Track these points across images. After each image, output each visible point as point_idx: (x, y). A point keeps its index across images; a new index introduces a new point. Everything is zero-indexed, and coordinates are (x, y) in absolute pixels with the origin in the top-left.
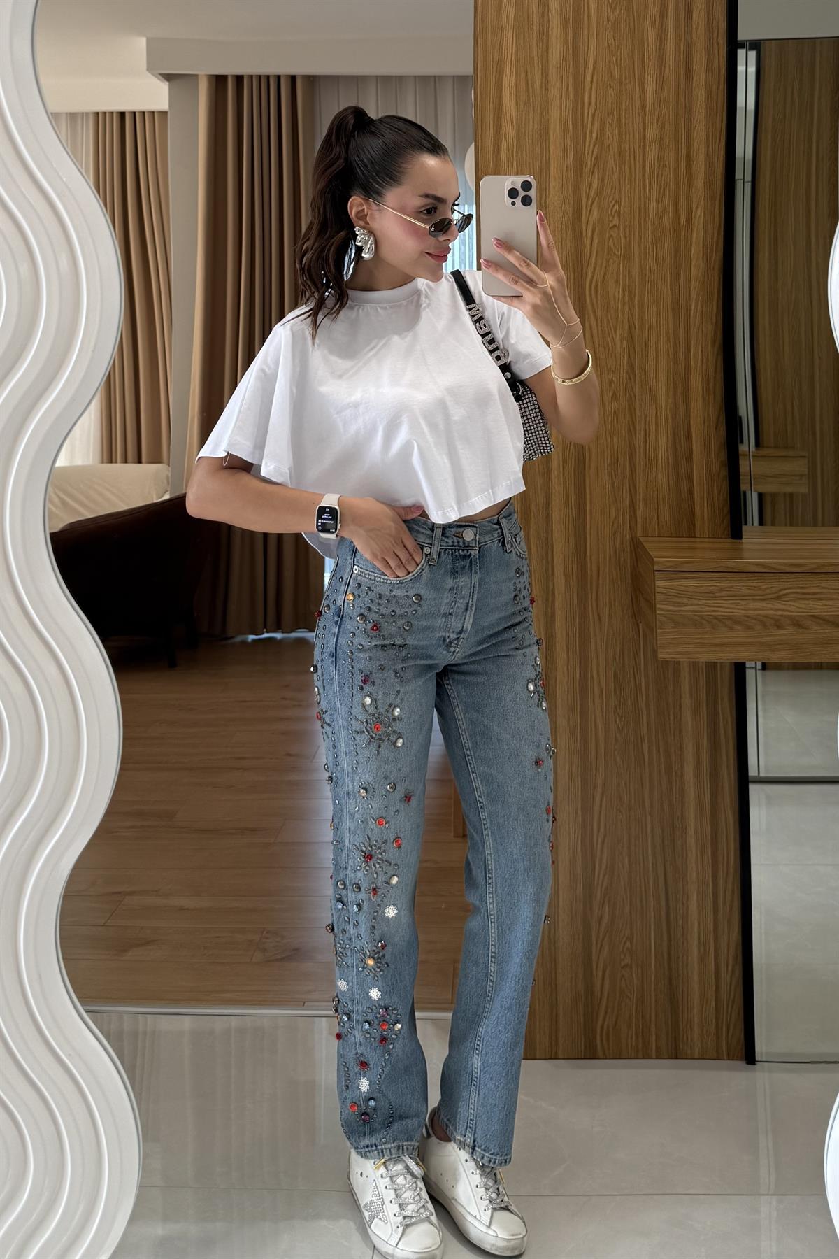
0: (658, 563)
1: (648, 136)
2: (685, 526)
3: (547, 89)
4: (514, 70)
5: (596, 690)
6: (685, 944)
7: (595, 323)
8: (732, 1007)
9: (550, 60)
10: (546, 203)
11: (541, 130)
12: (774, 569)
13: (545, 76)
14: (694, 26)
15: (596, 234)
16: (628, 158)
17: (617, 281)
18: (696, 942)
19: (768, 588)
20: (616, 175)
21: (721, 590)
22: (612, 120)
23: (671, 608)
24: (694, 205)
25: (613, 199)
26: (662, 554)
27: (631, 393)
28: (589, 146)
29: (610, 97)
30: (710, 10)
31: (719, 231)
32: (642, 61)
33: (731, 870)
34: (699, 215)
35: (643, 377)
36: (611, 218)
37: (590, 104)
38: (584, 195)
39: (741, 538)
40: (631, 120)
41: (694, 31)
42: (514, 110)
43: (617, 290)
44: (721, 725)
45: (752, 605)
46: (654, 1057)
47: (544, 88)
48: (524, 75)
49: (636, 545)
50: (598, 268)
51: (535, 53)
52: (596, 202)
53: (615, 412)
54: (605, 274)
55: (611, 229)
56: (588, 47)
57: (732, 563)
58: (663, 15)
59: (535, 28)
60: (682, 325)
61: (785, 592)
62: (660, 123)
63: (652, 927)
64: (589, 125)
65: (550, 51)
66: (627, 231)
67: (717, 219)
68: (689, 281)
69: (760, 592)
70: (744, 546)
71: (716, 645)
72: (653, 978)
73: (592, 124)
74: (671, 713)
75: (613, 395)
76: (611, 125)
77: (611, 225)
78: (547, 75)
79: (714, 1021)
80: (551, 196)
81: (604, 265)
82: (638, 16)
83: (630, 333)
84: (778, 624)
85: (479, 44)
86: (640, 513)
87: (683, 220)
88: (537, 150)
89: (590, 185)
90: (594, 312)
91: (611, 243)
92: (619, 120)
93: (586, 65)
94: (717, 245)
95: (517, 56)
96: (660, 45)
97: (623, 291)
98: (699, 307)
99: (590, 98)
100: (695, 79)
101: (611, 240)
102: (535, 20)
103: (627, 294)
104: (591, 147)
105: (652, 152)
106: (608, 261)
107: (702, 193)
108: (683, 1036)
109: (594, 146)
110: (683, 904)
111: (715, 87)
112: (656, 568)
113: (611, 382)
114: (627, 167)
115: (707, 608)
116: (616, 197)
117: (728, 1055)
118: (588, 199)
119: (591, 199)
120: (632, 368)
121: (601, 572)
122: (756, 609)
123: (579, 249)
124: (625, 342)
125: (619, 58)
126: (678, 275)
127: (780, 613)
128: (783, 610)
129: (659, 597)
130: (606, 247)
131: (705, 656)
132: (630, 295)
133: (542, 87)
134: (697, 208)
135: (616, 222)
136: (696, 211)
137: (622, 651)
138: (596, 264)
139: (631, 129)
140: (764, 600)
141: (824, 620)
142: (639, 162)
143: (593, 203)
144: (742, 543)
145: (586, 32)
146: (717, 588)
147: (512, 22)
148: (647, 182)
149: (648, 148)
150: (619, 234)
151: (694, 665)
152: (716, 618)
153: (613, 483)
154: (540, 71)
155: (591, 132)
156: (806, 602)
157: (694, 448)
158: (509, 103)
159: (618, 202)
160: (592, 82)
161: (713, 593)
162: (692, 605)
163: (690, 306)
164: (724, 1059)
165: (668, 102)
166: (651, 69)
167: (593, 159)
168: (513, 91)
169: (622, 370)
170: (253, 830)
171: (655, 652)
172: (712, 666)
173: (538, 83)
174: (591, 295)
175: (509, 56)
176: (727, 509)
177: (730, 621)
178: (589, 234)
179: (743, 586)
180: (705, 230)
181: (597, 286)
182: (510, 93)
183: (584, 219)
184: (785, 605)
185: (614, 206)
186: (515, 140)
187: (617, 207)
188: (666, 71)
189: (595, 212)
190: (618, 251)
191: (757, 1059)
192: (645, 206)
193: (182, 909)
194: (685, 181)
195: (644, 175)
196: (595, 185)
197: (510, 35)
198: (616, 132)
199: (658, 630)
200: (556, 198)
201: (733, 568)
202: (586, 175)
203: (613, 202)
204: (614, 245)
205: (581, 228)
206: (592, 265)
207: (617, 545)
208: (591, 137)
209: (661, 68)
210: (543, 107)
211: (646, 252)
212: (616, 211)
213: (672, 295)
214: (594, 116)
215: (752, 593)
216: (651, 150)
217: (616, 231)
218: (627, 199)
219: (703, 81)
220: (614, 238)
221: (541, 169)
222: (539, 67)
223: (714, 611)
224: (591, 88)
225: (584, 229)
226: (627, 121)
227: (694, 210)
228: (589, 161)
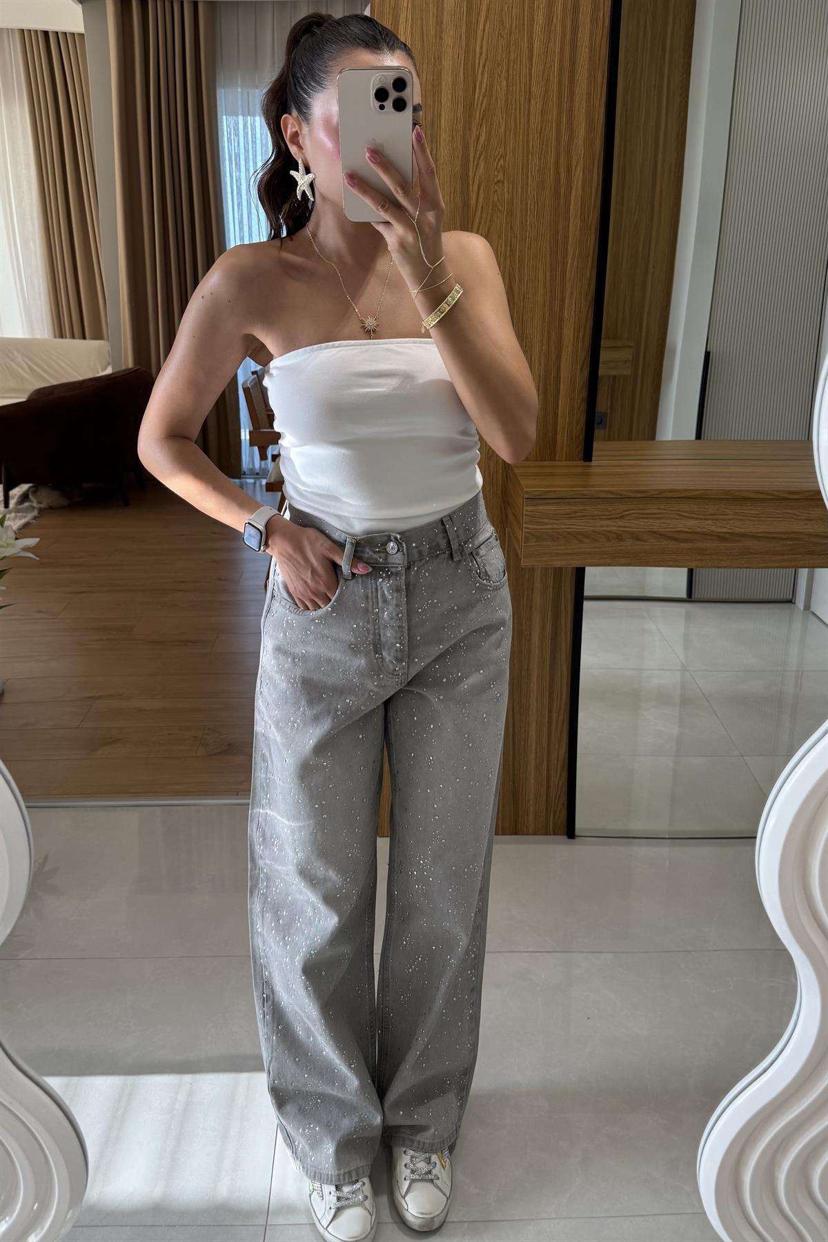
0: (528, 492)
1: (533, 89)
2: (548, 444)
3: (441, 38)
4: (410, 17)
8: (559, 800)
9: (445, 6)
11: (433, 80)
12: (621, 495)
13: (439, 23)
15: (482, 188)
16: (513, 111)
17: (500, 237)
19: (613, 510)
20: (503, 129)
21: (575, 512)
22: (502, 71)
24: (574, 163)
25: (499, 153)
28: (479, 98)
29: (500, 47)
31: (597, 191)
32: (532, 10)
34: (578, 174)
36: (496, 173)
37: (481, 54)
38: (472, 148)
39: (591, 459)
40: (518, 73)
43: (500, 244)
45: (600, 523)
47: (438, 37)
48: (419, 23)
50: (483, 222)
52: (482, 157)
54: (489, 228)
55: (496, 184)
60: (557, 278)
61: (627, 513)
62: (545, 77)
64: (479, 77)
66: (511, 187)
67: (595, 177)
68: (566, 237)
69: (606, 513)
71: (566, 554)
73: (483, 74)
76: (500, 76)
77: (496, 180)
78: (442, 23)
79: (545, 809)
80: (441, 147)
81: (489, 218)
84: (619, 538)
87: (563, 176)
88: (430, 98)
89: (478, 139)
91: (495, 198)
92: (508, 71)
93: (479, 13)
94: (595, 204)
97: (506, 246)
98: (575, 263)
99: (481, 47)
100: (580, 29)
101: (496, 194)
103: (508, 249)
104: (480, 101)
105: (536, 107)
106: (492, 216)
107: (581, 151)
108: (522, 819)
109: (483, 98)
112: (526, 496)
114: (513, 120)
115: (564, 526)
116: (501, 150)
117: (554, 831)
118: (476, 153)
119: (478, 153)
122: (602, 526)
123: (466, 203)
125: (511, 6)
126: (557, 232)
127: (621, 529)
128: (625, 527)
129: (525, 518)
130: (491, 201)
131: (555, 563)
132: (511, 250)
133: (436, 36)
134: (576, 165)
135: (500, 177)
136: (575, 170)
138: (481, 218)
139: (518, 80)
140: (610, 519)
142: (524, 115)
144: (592, 466)
146: (572, 511)
148: (531, 136)
149: (533, 102)
150: (503, 190)
151: (546, 570)
152: (569, 533)
154: (435, 19)
155: (481, 84)
156: (646, 520)
157: (562, 387)
159: (503, 157)
160: (484, 30)
162: (552, 524)
163: (567, 263)
164: (550, 835)
165: (555, 52)
166: (540, 18)
167: (482, 111)
170: (194, 642)
172: (559, 571)
173: (432, 32)
176: (582, 437)
177: (580, 536)
178: (476, 188)
179: (593, 508)
180: (583, 189)
183: (471, 174)
184: (626, 523)
185: (499, 160)
187: (502, 162)
188: (555, 20)
189: (482, 167)
190: (502, 207)
191: (575, 834)
192: (528, 162)
193: (141, 710)
194: (566, 138)
195: (528, 131)
196: (482, 139)
198: (504, 83)
199: (523, 543)
200: (446, 151)
202: (474, 128)
203: (499, 157)
204: (498, 200)
205: (468, 185)
206: (477, 220)
207: (492, 469)
208: (480, 88)
209: (549, 18)
210: (437, 57)
211: (527, 209)
212: (501, 166)
213: (551, 251)
214: (484, 66)
215: (600, 513)
216: (536, 104)
217: (501, 186)
218: (511, 154)
219: (587, 32)
220: (499, 193)
221: (433, 121)
222: (433, 14)
223: (569, 528)
224: (483, 38)
225: (471, 182)
226: (515, 73)
227: (574, 167)
228: (478, 114)
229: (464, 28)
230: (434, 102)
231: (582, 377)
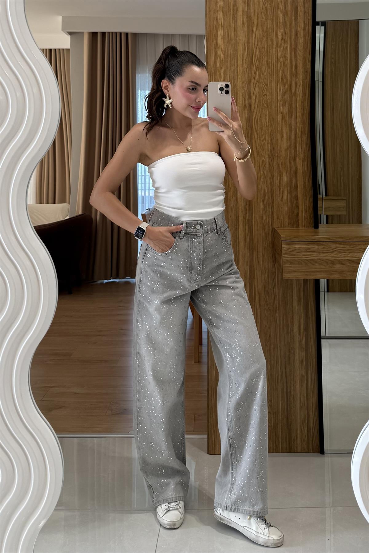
0: (283, 237)
1: (279, 57)
2: (295, 223)
3: (237, 37)
4: (223, 28)
5: (257, 293)
6: (294, 403)
7: (257, 136)
8: (314, 430)
9: (238, 24)
10: (236, 85)
11: (234, 54)
12: (332, 240)
13: (236, 31)
14: (298, 12)
15: (257, 98)
16: (270, 66)
17: (266, 118)
18: (299, 402)
19: (329, 248)
20: (266, 73)
21: (310, 249)
22: (264, 50)
23: (288, 256)
25: (264, 83)
26: (285, 234)
27: (272, 166)
29: (263, 41)
30: (305, 6)
31: (308, 97)
32: (277, 26)
33: (314, 370)
34: (300, 92)
35: (277, 159)
36: (263, 91)
37: (255, 43)
38: (252, 82)
39: (318, 228)
40: (272, 50)
41: (298, 14)
42: (223, 45)
43: (266, 122)
44: (310, 307)
45: (322, 255)
46: (281, 452)
47: (235, 37)
48: (227, 31)
49: (274, 231)
50: (258, 112)
51: (232, 22)
52: (257, 85)
53: (265, 174)
54: (261, 115)
55: (263, 96)
56: (254, 20)
57: (314, 237)
58: (285, 7)
59: (231, 11)
60: (293, 137)
61: (336, 249)
62: (284, 51)
63: (280, 395)
64: (255, 52)
65: (238, 21)
66: (270, 97)
67: (307, 92)
68: (296, 118)
69: (326, 250)
70: (319, 231)
71: (307, 272)
72: (280, 418)
73: (256, 51)
74: (289, 303)
75: (264, 167)
76: (264, 52)
77: (263, 94)
78: (237, 31)
79: (307, 436)
80: (238, 81)
81: (260, 111)
82: (275, 8)
83: (271, 141)
84: (333, 263)
85: (208, 17)
86: (275, 217)
87: (293, 92)
88: (233, 62)
89: (255, 77)
90: (256, 131)
91: (263, 102)
92: (267, 50)
93: (253, 27)
94: (307, 103)
95: (224, 22)
96: (284, 19)
97: (268, 122)
98: (300, 130)
99: (255, 41)
100: (299, 33)
101: (263, 101)
102: (231, 8)
103: (270, 123)
104: (255, 61)
106: (262, 109)
107: (301, 81)
108: (293, 443)
109: (257, 61)
110: (293, 385)
111: (307, 38)
112: (282, 240)
113: (263, 161)
114: (270, 70)
115: (304, 256)
116: (266, 82)
117: (313, 450)
118: (254, 83)
119: (255, 83)
120: (272, 155)
121: (259, 243)
122: (323, 257)
123: (250, 105)
124: (269, 144)
125: (267, 25)
126: (292, 116)
127: (333, 258)
128: (335, 257)
129: (283, 252)
130: (261, 103)
131: (303, 277)
132: (271, 124)
133: (234, 36)
134: (299, 87)
135: (265, 93)
137: (268, 276)
138: (257, 110)
139: (272, 54)
140: (327, 253)
141: (352, 261)
142: (275, 67)
143: (256, 85)
144: (318, 230)
145: (253, 14)
146: (308, 248)
147: (222, 9)
148: (278, 77)
149: (279, 62)
150: (267, 98)
151: (298, 280)
152: (307, 260)
153: (264, 205)
154: (234, 30)
155: (255, 55)
156: (345, 253)
157: (299, 189)
158: (221, 42)
159: (267, 84)
160: (256, 34)
161: (306, 250)
162: (297, 255)
163: (297, 129)
164: (311, 452)
165: (288, 43)
166: (280, 29)
167: (256, 67)
168: (223, 38)
169: (268, 156)
171: (282, 275)
172: (306, 281)
173: (233, 34)
174: (255, 124)
175: (220, 23)
176: (312, 216)
177: (312, 262)
178: (254, 98)
179: (319, 247)
180: (302, 97)
181: (257, 120)
182: (221, 38)
183: (252, 92)
184: (336, 255)
185: (265, 86)
186: (223, 58)
187: (266, 87)
188: (287, 30)
189: (257, 89)
190: (266, 105)
191: (325, 452)
192: (278, 86)
194: (294, 76)
195: (277, 74)
196: (257, 78)
197: (221, 14)
198: (266, 55)
199: (283, 266)
200: (240, 83)
201: (315, 240)
202: (253, 73)
203: (264, 85)
204: (265, 102)
205: (251, 96)
206: (255, 111)
207: (266, 231)
208: (255, 57)
209: (285, 28)
210: (235, 44)
211: (278, 106)
212: (266, 88)
213: (289, 124)
214: (256, 48)
215: (323, 250)
216: (280, 63)
217: (266, 96)
218: (270, 83)
219: (302, 34)
220: (265, 99)
221: (234, 70)
222: (233, 28)
223: (307, 258)
224: (255, 37)
225: (252, 96)
226: (270, 50)
227: (298, 88)
228: (254, 67)
229: (247, 33)
230: (234, 62)
231: (309, 185)
